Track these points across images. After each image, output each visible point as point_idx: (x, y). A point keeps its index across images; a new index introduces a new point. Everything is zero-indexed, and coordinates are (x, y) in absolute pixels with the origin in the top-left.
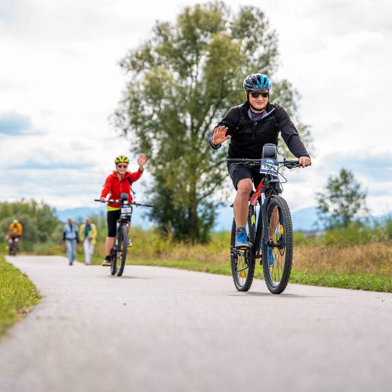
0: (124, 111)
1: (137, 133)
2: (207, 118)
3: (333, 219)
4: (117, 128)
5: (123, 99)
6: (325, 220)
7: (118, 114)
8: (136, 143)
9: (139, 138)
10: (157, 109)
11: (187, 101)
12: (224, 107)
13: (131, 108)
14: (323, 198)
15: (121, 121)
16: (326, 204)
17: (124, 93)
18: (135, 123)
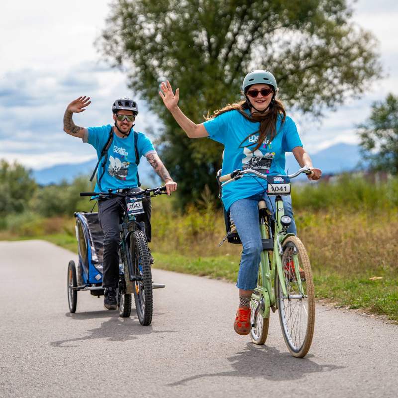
0: (115, 32)
1: (135, 61)
2: (229, 35)
3: (380, 158)
4: (108, 57)
5: (112, 15)
6: (370, 160)
7: (107, 37)
8: (136, 75)
9: (138, 69)
10: (160, 26)
11: (200, 13)
12: (251, 18)
13: (125, 27)
14: (365, 132)
15: (112, 47)
16: (371, 139)
17: (114, 6)
18: (131, 47)
